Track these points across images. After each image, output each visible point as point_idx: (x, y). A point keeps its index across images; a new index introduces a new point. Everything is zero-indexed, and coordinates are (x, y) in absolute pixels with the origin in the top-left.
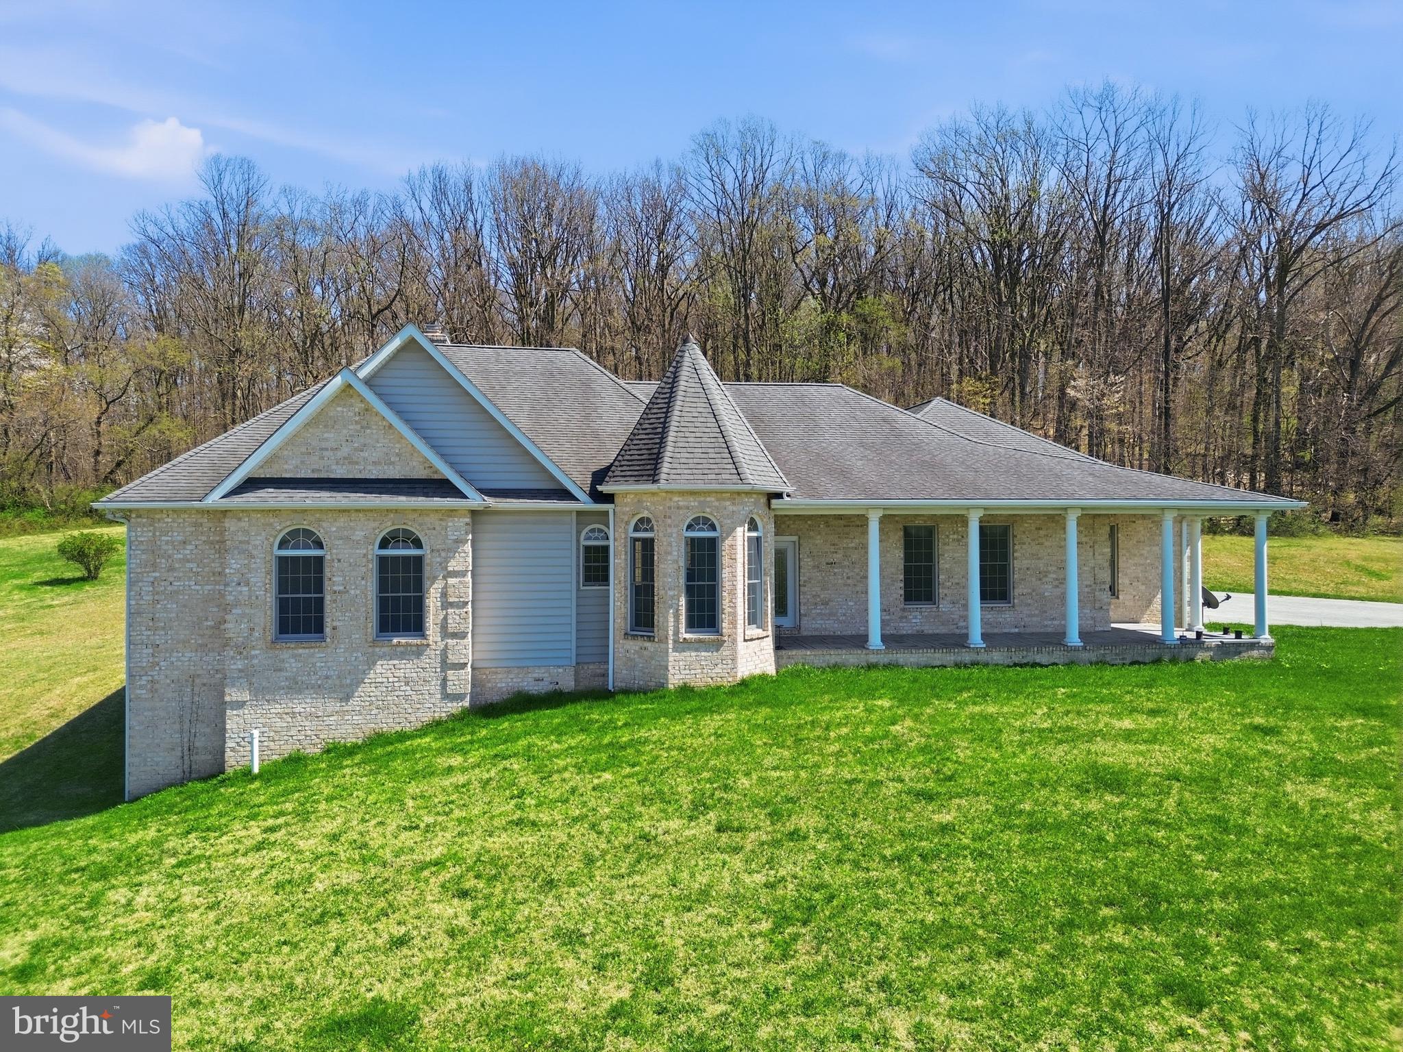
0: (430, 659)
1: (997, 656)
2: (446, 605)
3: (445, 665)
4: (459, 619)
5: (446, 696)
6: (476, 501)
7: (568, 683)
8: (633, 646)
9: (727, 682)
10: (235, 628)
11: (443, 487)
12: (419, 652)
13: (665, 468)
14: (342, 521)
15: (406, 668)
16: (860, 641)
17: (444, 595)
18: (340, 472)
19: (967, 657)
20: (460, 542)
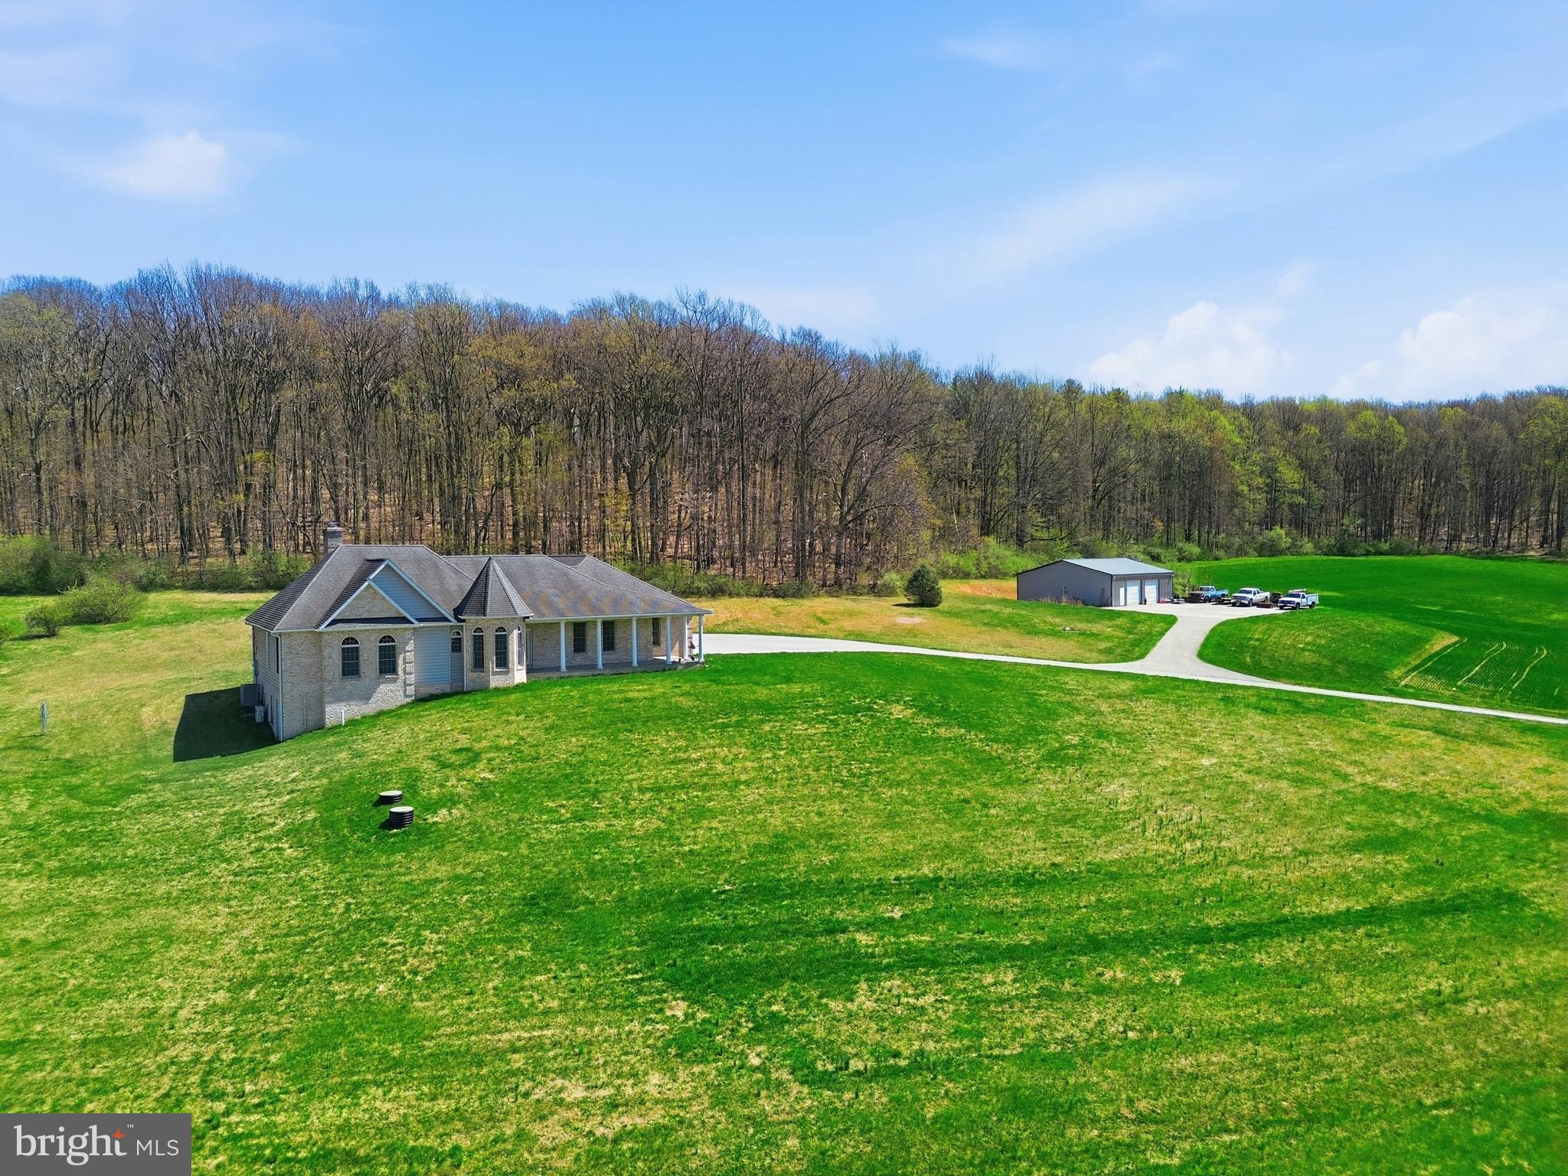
0: (400, 683)
1: (608, 671)
2: (405, 663)
3: (405, 685)
4: (409, 668)
5: (406, 696)
6: (417, 624)
7: (448, 690)
8: (475, 675)
9: (512, 685)
10: (328, 675)
11: (404, 620)
12: (395, 681)
13: (488, 611)
14: (367, 633)
15: (391, 686)
16: (558, 669)
17: (404, 659)
18: (365, 616)
19: (597, 672)
20: (410, 639)
